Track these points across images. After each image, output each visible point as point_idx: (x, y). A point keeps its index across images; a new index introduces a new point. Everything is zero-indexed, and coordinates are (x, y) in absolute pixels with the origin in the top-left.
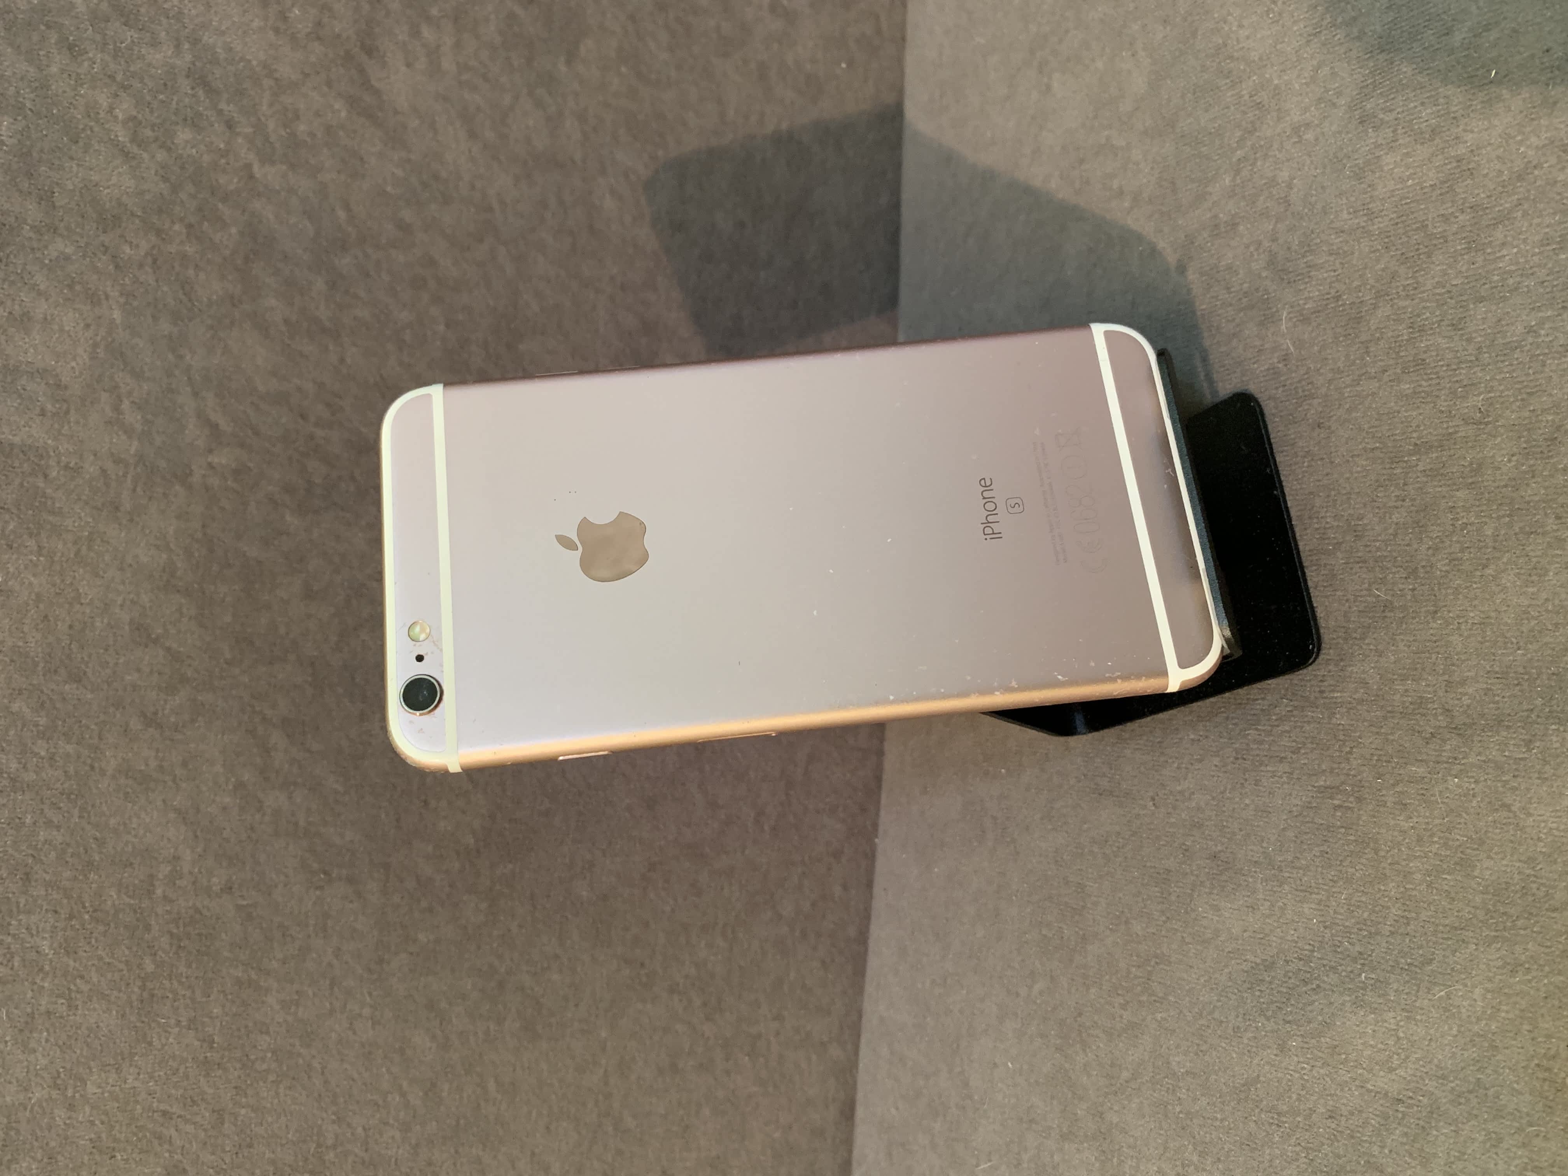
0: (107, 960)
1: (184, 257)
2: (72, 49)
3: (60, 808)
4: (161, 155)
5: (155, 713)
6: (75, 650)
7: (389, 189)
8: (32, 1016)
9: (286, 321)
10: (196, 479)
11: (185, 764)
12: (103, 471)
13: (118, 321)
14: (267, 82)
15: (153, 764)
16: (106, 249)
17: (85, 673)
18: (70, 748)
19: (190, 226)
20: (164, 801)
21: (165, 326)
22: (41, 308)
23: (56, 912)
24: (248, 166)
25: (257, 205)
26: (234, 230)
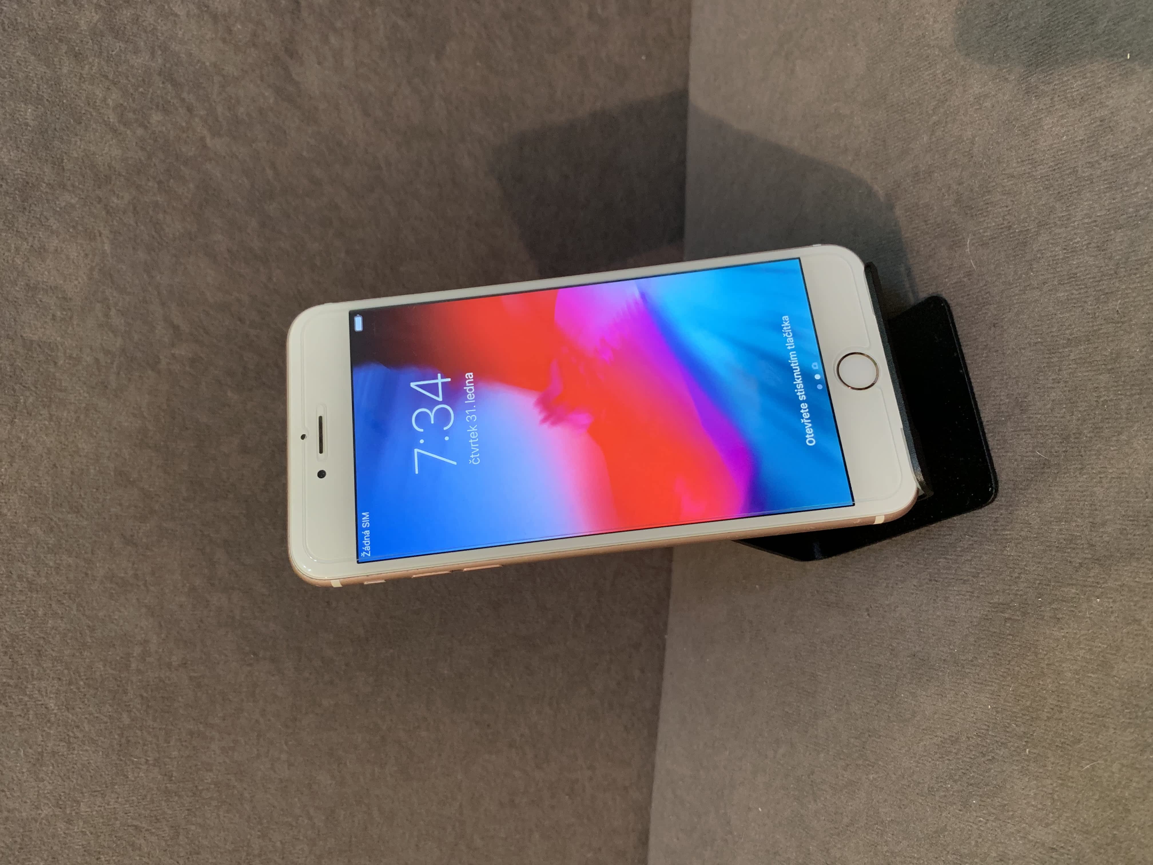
0: (96, 715)
1: (156, 204)
2: (78, 56)
3: (63, 604)
4: (140, 131)
5: (132, 536)
6: (75, 489)
7: (305, 154)
8: (41, 754)
9: (229, 251)
10: (163, 365)
11: (153, 573)
12: (97, 360)
13: (108, 252)
14: (217, 79)
15: (131, 573)
16: (100, 200)
17: (82, 506)
18: (71, 561)
19: (160, 182)
20: (138, 599)
21: (142, 255)
22: (54, 243)
23: (60, 679)
24: (202, 139)
25: (208, 166)
26: (191, 186)
